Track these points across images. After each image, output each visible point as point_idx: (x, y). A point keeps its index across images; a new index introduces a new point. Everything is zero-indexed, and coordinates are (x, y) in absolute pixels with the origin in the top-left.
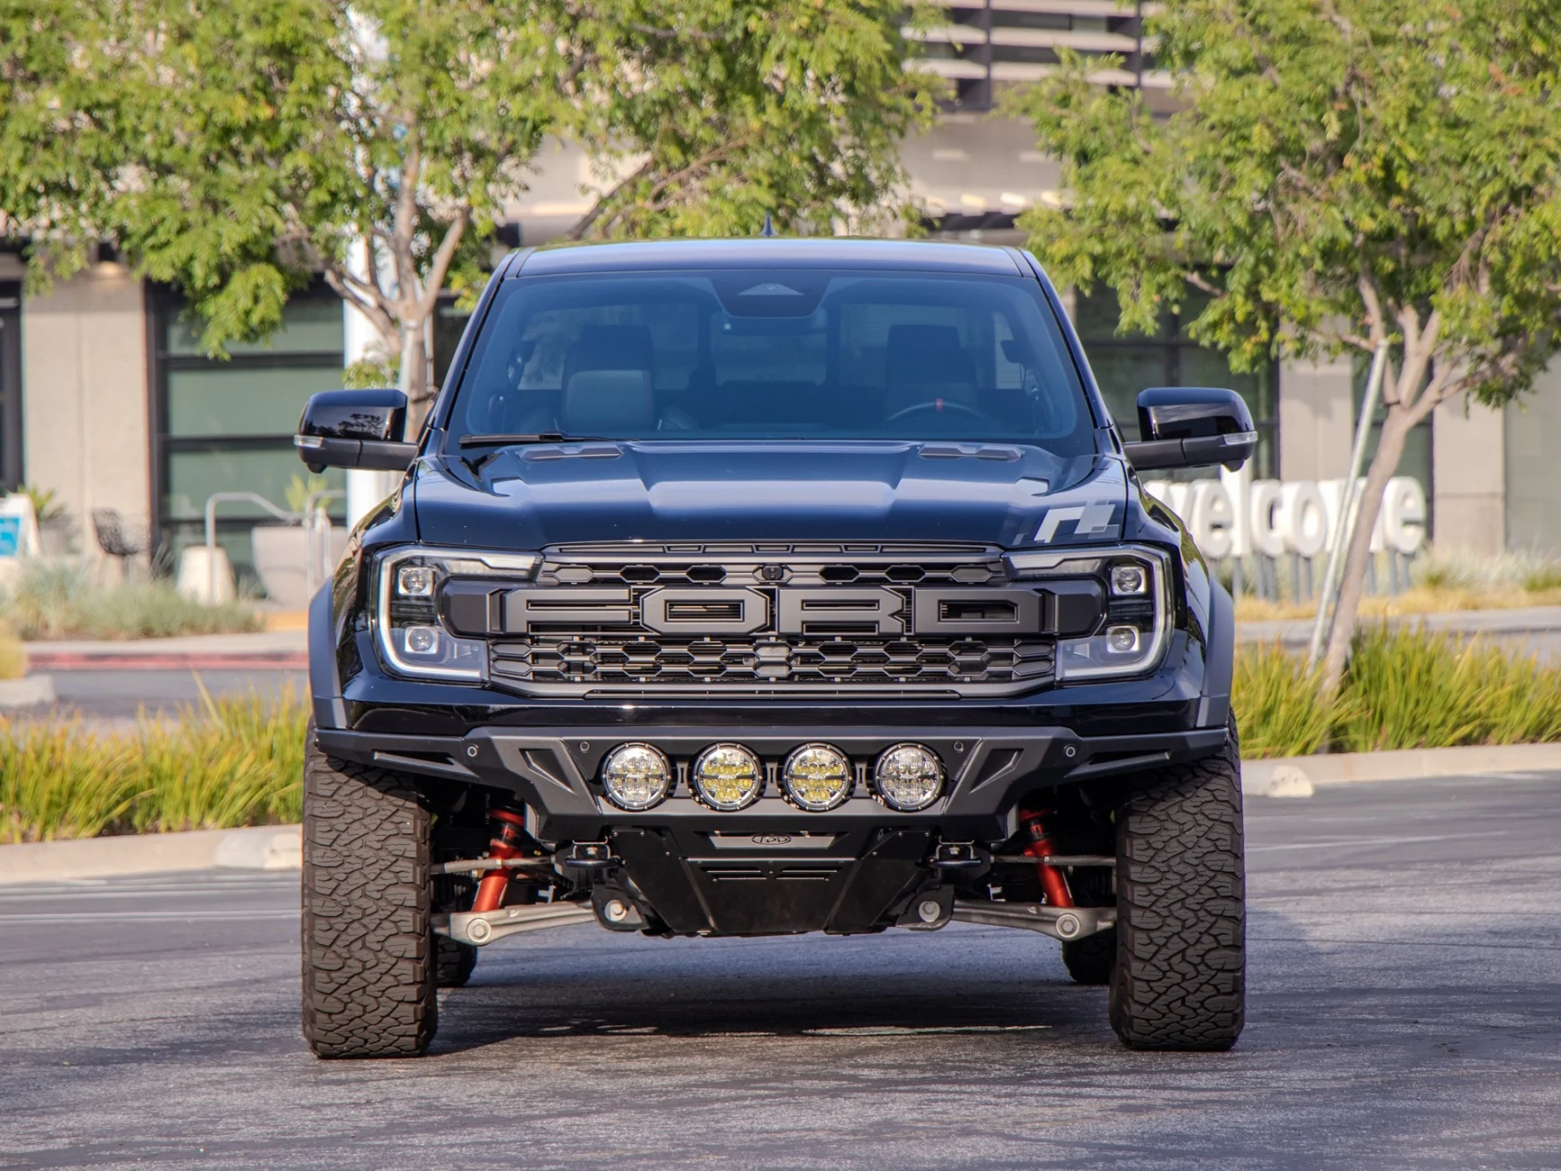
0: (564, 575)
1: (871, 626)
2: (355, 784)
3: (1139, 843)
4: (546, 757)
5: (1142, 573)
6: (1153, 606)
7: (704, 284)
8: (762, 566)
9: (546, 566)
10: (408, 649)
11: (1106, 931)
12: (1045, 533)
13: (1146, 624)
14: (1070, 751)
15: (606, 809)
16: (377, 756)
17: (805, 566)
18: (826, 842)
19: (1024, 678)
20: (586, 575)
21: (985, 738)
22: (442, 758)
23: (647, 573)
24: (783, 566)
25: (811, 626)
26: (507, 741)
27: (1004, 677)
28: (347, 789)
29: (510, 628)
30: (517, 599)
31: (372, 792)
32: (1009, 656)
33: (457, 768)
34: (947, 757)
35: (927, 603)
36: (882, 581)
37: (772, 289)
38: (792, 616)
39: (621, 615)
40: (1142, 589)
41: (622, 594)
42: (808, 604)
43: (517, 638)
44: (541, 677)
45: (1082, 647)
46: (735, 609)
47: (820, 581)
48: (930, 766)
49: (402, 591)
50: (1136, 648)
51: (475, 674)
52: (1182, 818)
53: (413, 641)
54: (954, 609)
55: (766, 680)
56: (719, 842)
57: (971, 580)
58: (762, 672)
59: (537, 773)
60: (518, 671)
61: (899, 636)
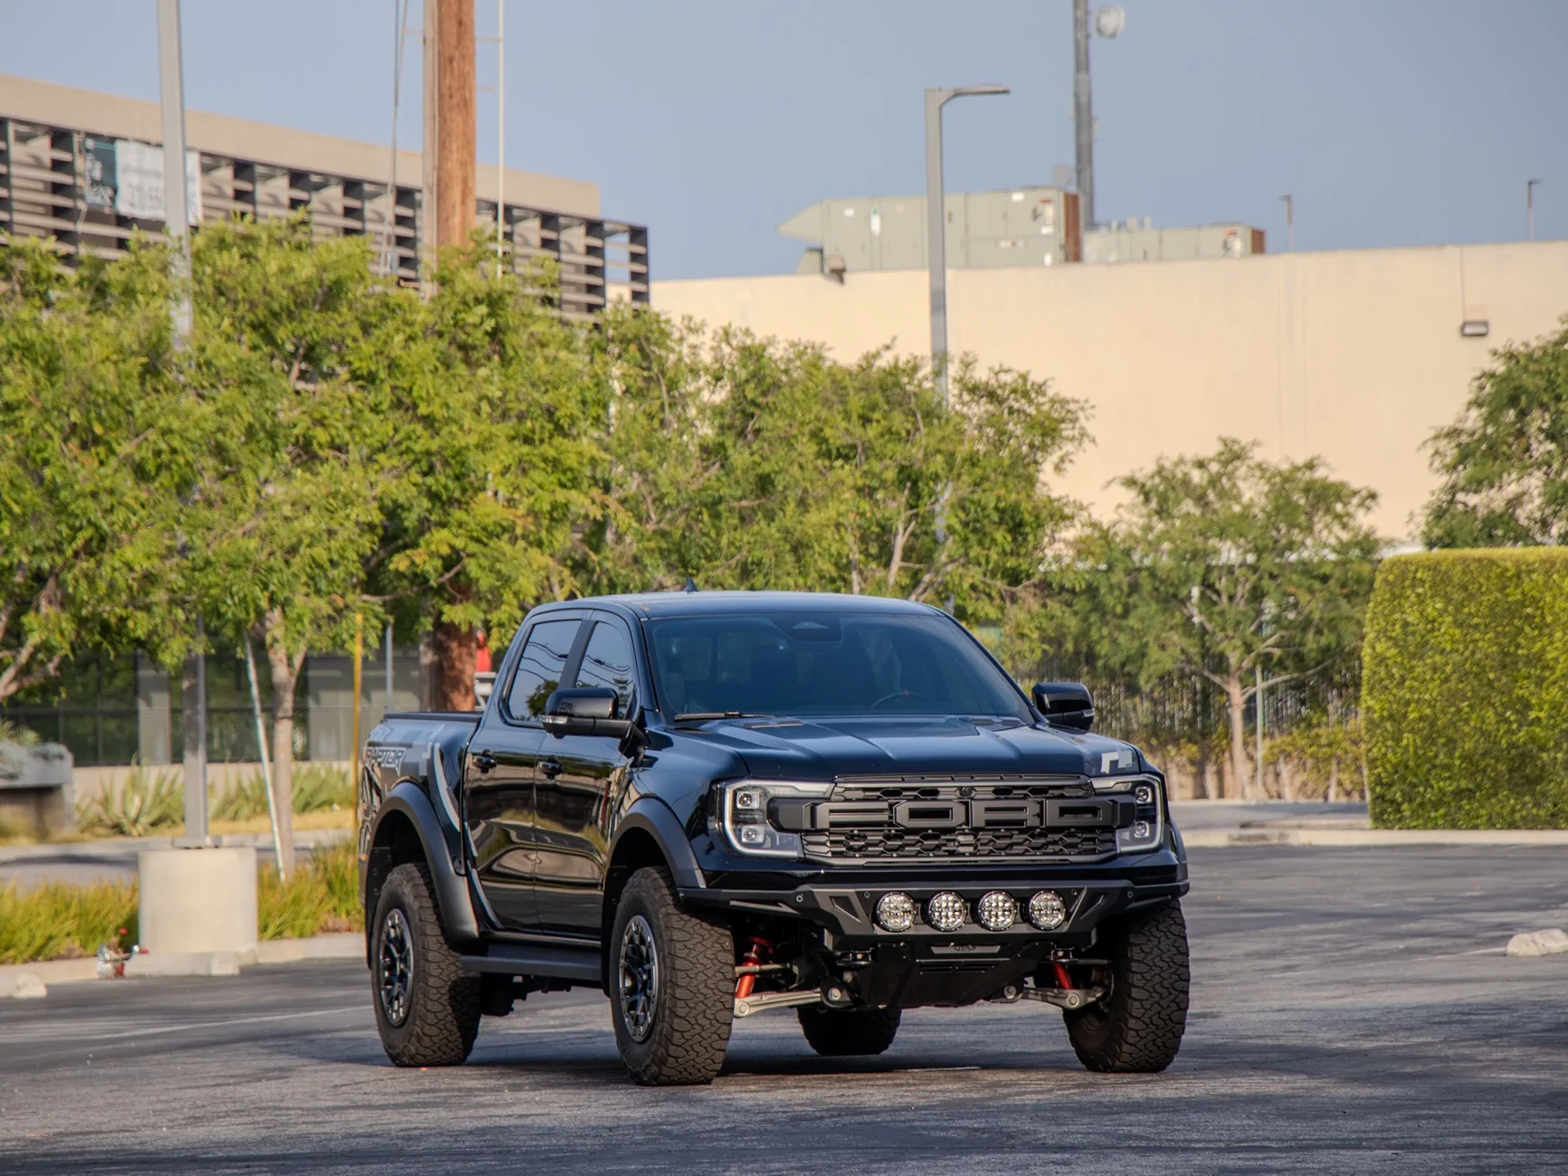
0: (848, 795)
1: (1021, 822)
2: (695, 921)
3: (1136, 949)
4: (844, 901)
5: (1149, 790)
6: (1155, 810)
7: (766, 621)
8: (960, 788)
9: (837, 790)
10: (744, 840)
11: (1092, 1003)
12: (1105, 768)
13: (1153, 821)
14: (1130, 895)
15: (879, 931)
16: (732, 903)
17: (984, 786)
18: (996, 949)
19: (1101, 852)
20: (861, 794)
21: (1087, 885)
22: (775, 903)
23: (896, 793)
24: (972, 788)
25: (989, 823)
26: (822, 892)
27: (1093, 852)
28: (690, 924)
29: (819, 826)
30: (823, 809)
31: (705, 925)
32: (1093, 840)
33: (785, 909)
34: (1067, 898)
35: (1052, 807)
36: (1025, 797)
37: (807, 625)
38: (979, 817)
39: (884, 817)
40: (1149, 800)
41: (884, 805)
42: (988, 809)
43: (821, 832)
44: (835, 854)
45: (1126, 835)
46: (944, 813)
47: (992, 796)
48: (1057, 904)
49: (739, 806)
50: (1147, 834)
51: (794, 854)
52: (1159, 934)
53: (748, 836)
54: (1063, 811)
55: (963, 855)
56: (936, 950)
57: (1073, 794)
58: (961, 849)
59: (839, 911)
60: (822, 850)
61: (1035, 828)
